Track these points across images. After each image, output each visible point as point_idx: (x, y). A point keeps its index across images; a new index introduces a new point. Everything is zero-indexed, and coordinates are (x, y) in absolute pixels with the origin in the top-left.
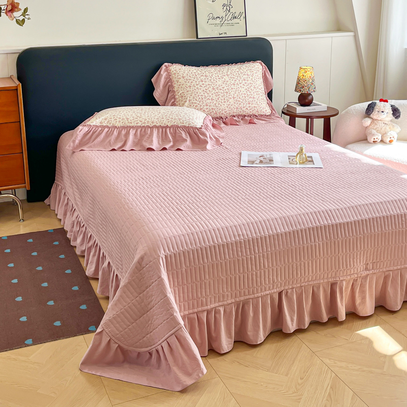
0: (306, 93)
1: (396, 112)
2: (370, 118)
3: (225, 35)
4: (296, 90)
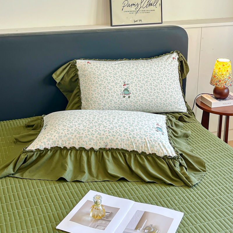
0: (222, 87)
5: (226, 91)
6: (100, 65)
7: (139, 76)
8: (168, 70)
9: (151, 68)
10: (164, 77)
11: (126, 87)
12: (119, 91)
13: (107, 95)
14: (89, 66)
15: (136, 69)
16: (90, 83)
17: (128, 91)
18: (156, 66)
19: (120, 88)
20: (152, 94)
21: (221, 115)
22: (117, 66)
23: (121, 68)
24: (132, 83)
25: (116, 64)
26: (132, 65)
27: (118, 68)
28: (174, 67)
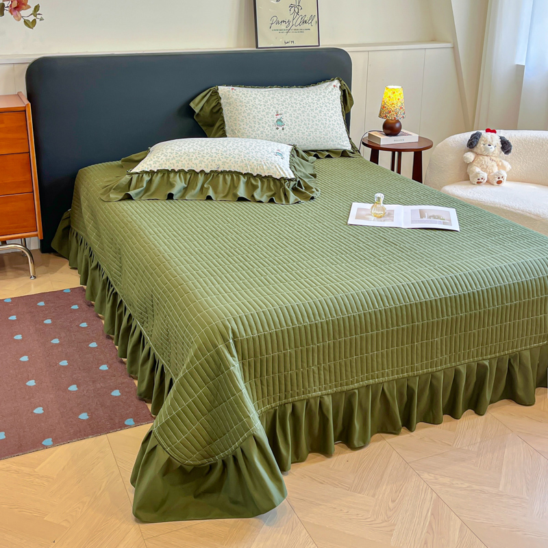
0: (393, 119)
1: (506, 146)
2: (473, 152)
3: (292, 45)
4: (380, 116)
5: (397, 125)
6: (247, 92)
7: (294, 105)
8: (328, 99)
9: (307, 97)
10: (324, 107)
11: (279, 117)
12: (271, 122)
13: (257, 126)
14: (234, 93)
15: (290, 97)
16: (237, 112)
17: (282, 122)
18: (314, 94)
19: (272, 119)
20: (310, 126)
22: (267, 93)
24: (286, 113)
25: (265, 92)
26: (285, 93)
27: (269, 96)
28: (336, 97)
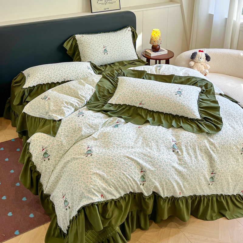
0: (156, 45)
1: (208, 58)
2: (193, 61)
3: (108, 10)
4: (150, 43)
5: (158, 47)
6: (89, 37)
7: (111, 42)
8: (127, 37)
9: (117, 37)
10: (125, 42)
11: (105, 48)
12: (101, 51)
14: (83, 38)
15: (109, 38)
16: (85, 48)
17: (106, 51)
18: (120, 36)
19: (102, 49)
20: (119, 51)
21: (156, 60)
22: (98, 37)
23: (101, 38)
24: (108, 46)
25: (98, 36)
27: (99, 38)
28: (130, 36)
